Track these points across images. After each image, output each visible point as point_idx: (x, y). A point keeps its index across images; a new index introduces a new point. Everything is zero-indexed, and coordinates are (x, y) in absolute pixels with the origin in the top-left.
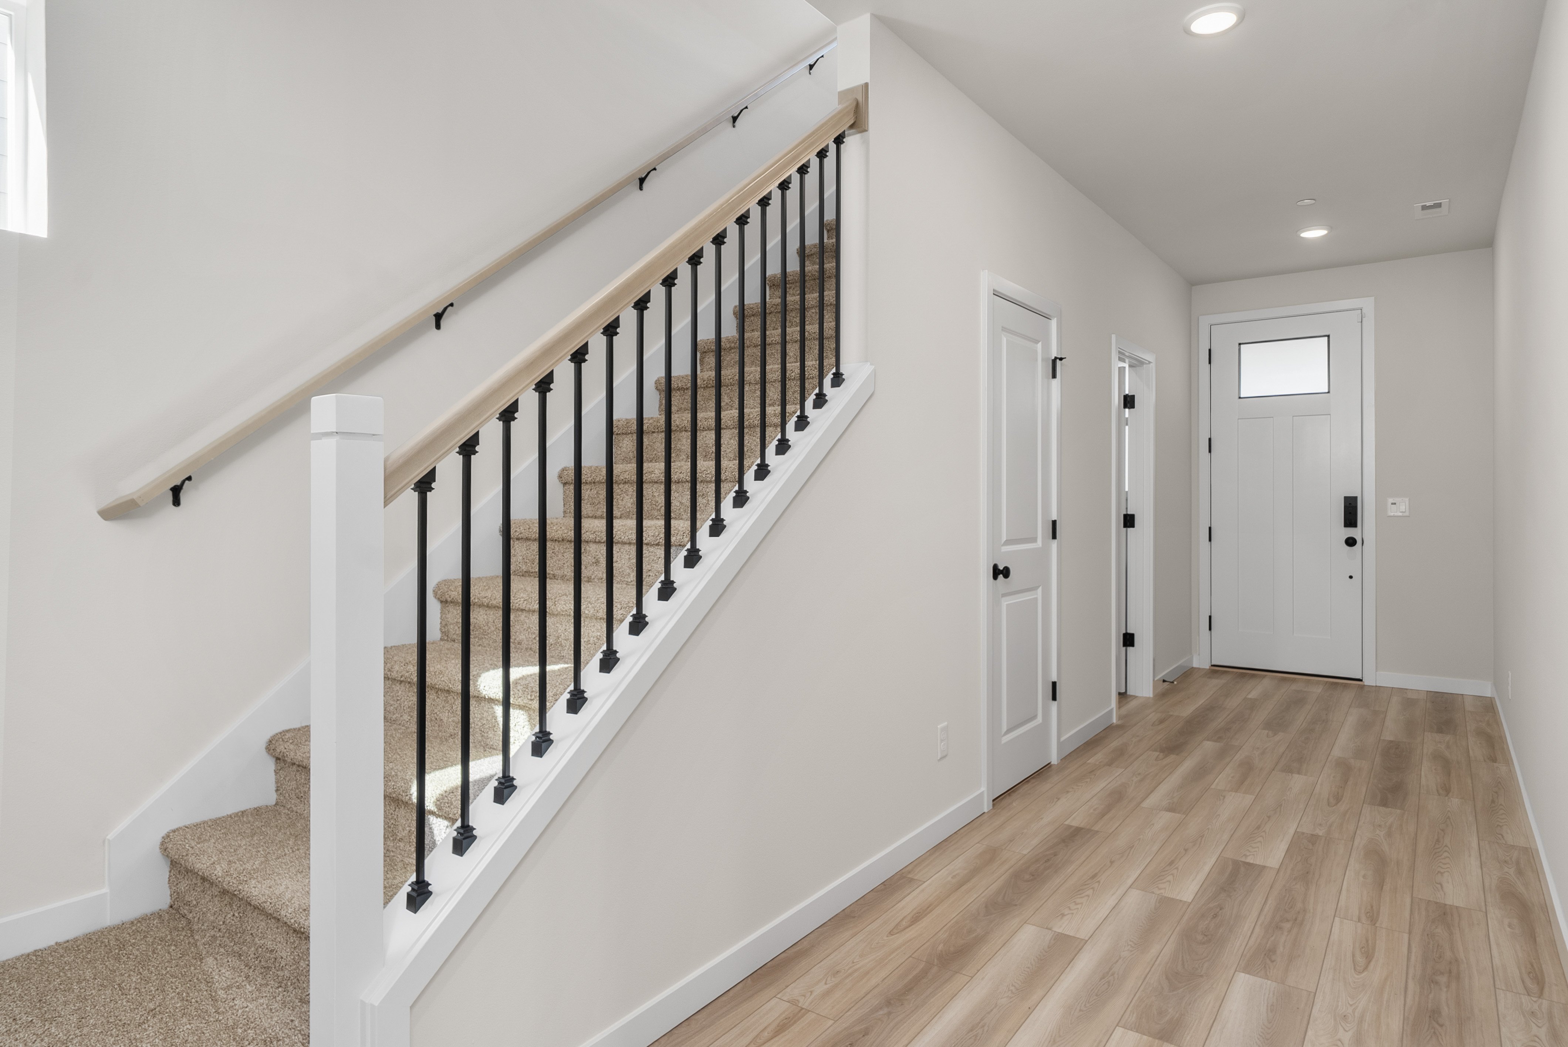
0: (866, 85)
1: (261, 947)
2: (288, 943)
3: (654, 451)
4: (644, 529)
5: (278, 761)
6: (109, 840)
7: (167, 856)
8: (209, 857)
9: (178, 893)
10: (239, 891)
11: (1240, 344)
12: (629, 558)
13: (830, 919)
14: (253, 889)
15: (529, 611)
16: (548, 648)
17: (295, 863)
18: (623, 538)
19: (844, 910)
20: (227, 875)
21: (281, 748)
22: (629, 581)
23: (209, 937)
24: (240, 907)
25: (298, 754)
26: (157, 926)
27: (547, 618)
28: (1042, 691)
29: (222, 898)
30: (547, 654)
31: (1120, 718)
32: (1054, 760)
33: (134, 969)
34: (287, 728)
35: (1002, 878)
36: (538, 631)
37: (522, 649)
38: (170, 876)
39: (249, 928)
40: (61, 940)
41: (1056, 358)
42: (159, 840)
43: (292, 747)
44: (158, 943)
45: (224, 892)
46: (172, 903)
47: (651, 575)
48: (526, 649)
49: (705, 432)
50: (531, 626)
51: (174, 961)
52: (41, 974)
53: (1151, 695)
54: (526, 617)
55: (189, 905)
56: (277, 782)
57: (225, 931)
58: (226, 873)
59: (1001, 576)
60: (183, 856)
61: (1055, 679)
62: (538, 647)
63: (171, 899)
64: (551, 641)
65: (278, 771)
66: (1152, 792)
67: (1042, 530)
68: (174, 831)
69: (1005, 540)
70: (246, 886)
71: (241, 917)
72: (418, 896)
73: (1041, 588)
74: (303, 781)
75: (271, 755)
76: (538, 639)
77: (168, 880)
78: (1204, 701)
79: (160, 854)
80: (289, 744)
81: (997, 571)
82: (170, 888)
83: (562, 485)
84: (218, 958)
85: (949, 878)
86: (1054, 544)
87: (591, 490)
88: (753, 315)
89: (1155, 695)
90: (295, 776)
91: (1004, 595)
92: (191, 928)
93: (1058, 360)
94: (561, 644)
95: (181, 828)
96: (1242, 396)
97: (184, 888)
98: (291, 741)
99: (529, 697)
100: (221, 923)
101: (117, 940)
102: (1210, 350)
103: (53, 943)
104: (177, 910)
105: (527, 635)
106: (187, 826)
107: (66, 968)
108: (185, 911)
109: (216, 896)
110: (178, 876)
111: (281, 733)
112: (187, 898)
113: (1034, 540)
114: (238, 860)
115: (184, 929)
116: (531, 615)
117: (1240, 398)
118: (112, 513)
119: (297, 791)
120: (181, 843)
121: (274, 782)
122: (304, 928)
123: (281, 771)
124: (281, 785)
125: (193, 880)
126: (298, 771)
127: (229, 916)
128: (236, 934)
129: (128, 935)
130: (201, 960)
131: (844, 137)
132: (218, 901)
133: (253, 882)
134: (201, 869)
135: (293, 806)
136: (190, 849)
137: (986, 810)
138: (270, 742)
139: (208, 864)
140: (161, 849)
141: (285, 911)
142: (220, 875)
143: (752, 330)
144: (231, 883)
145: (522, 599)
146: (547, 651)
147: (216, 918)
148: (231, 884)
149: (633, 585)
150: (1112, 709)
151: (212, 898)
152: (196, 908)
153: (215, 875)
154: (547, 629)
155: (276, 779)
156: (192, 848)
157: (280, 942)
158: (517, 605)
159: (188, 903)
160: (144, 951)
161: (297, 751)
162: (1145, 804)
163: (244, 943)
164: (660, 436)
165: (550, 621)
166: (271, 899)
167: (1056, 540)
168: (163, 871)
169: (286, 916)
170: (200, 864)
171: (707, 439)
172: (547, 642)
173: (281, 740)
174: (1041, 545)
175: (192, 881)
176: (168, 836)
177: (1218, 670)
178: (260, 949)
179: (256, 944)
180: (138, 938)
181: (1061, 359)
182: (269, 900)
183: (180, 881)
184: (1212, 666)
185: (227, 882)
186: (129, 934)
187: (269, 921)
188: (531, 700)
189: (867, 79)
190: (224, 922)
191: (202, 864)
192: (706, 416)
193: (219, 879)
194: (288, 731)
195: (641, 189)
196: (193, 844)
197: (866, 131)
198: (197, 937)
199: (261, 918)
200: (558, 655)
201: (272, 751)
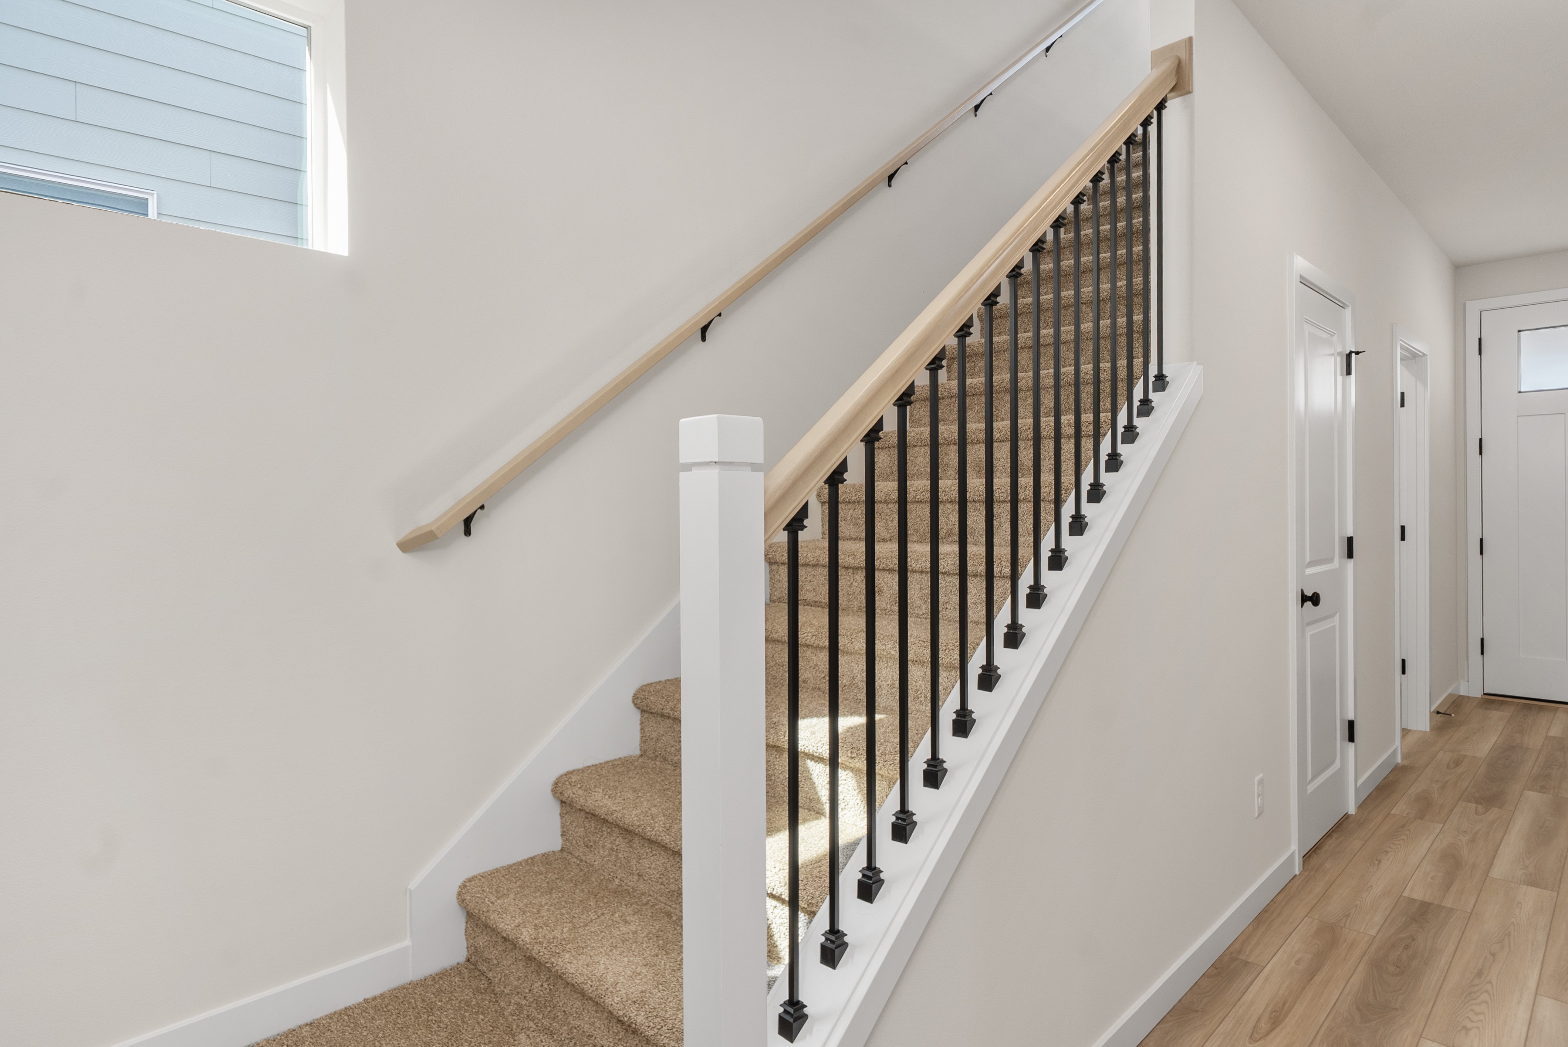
0: (1190, 39)
1: (576, 1028)
2: (611, 1032)
3: (915, 466)
4: (941, 557)
5: (564, 804)
6: (410, 890)
7: (465, 908)
8: (512, 917)
9: (476, 947)
10: (552, 963)
11: (1519, 331)
12: (921, 588)
13: (1169, 1013)
14: (568, 965)
15: (817, 647)
16: (840, 689)
17: (606, 933)
18: (914, 565)
19: (1180, 1000)
20: (536, 942)
21: (569, 793)
22: (921, 613)
23: (514, 1004)
24: (549, 978)
25: (589, 802)
26: (459, 985)
27: (839, 656)
28: (1340, 731)
29: (527, 964)
30: (839, 695)
31: (1404, 757)
32: (1352, 810)
33: (448, 1043)
34: (571, 769)
35: (1360, 968)
36: (828, 670)
37: (808, 689)
38: (467, 928)
39: (561, 1004)
40: (369, 996)
41: (1351, 352)
42: (456, 890)
43: (581, 792)
44: (465, 1010)
45: (530, 959)
46: (469, 957)
47: (949, 607)
48: (814, 689)
49: (978, 445)
50: (819, 664)
51: (486, 1036)
52: (356, 1041)
53: (1428, 730)
54: (812, 653)
55: (489, 962)
56: (562, 827)
57: (531, 1000)
58: (535, 941)
59: (1308, 604)
60: (483, 911)
61: (1351, 717)
62: (828, 688)
63: (468, 951)
64: (845, 681)
65: (564, 815)
66: (1494, 857)
67: (1339, 548)
68: (470, 880)
69: (1308, 561)
70: (560, 960)
71: (550, 989)
72: (794, 1021)
73: (1338, 614)
74: (593, 829)
75: (558, 798)
76: (827, 678)
77: (464, 931)
78: (1496, 738)
79: (457, 904)
80: (577, 788)
81: (1304, 598)
82: (467, 940)
83: (820, 504)
84: (531, 1035)
85: (1293, 964)
86: (1351, 562)
87: (855, 509)
88: (1000, 317)
89: (1432, 729)
90: (583, 822)
91: (1308, 624)
92: (493, 991)
93: (1353, 355)
94: (858, 686)
95: (475, 877)
96: (1522, 390)
97: (483, 943)
98: (579, 786)
99: (850, 755)
100: (527, 991)
101: (423, 1001)
102: (1480, 340)
103: (361, 1000)
104: (475, 965)
105: (814, 673)
106: (482, 874)
107: (380, 1035)
108: (484, 968)
109: (520, 960)
110: (476, 929)
111: (566, 775)
112: (486, 954)
113: (1330, 560)
114: (544, 925)
115: (486, 991)
116: (818, 651)
117: (1520, 392)
118: (409, 545)
119: (586, 839)
120: (479, 895)
121: (560, 827)
122: (636, 1025)
123: (566, 816)
124: (568, 829)
125: (493, 937)
126: (587, 818)
127: (536, 985)
128: (546, 1007)
129: (433, 996)
130: (513, 1035)
131: (1166, 102)
132: (523, 966)
133: (567, 956)
134: (505, 931)
135: (581, 854)
136: (491, 905)
137: (1297, 873)
138: (556, 784)
139: (512, 925)
140: (458, 899)
141: (611, 999)
142: (528, 941)
143: (1000, 333)
144: (541, 952)
145: (810, 634)
146: (840, 692)
147: (521, 984)
148: (541, 954)
149: (926, 619)
150: (1398, 747)
151: (516, 961)
152: (496, 967)
153: (522, 940)
154: (840, 668)
155: (562, 823)
156: (492, 903)
157: (599, 1028)
158: (804, 640)
159: (487, 960)
160: (453, 1018)
161: (588, 798)
162: (1495, 873)
163: (554, 1019)
164: (923, 450)
165: (842, 660)
166: (592, 981)
167: (1352, 560)
168: (459, 922)
169: (612, 1005)
170: (503, 924)
171: (976, 453)
172: (840, 682)
173: (567, 783)
174: (1337, 566)
175: (491, 937)
176: (465, 886)
177: (1493, 700)
178: (575, 1031)
179: (569, 1023)
180: (444, 1000)
181: (1357, 353)
182: (589, 982)
183: (477, 934)
184: (1484, 694)
185: (537, 952)
186: (434, 994)
187: (586, 1002)
188: (852, 758)
189: (1191, 33)
190: (530, 990)
191: (506, 924)
192: (976, 426)
193: (528, 946)
194: (572, 772)
195: (890, 186)
196: (493, 899)
197: (1190, 92)
198: (502, 1004)
199: (575, 996)
200: (853, 698)
201: (558, 795)
